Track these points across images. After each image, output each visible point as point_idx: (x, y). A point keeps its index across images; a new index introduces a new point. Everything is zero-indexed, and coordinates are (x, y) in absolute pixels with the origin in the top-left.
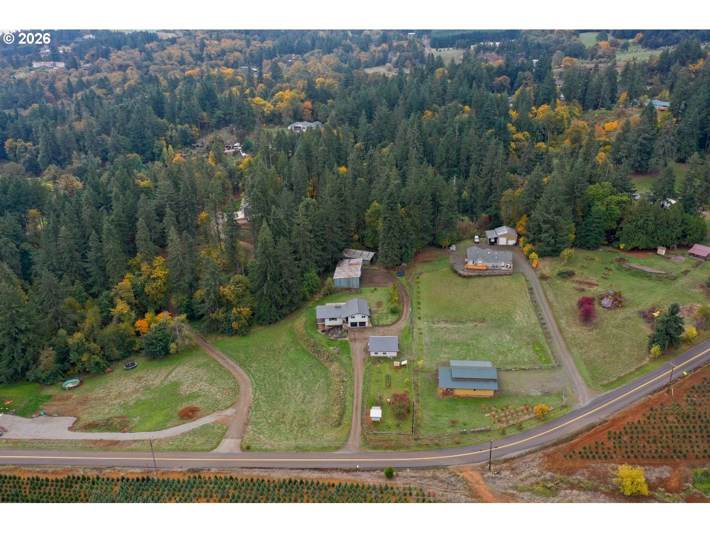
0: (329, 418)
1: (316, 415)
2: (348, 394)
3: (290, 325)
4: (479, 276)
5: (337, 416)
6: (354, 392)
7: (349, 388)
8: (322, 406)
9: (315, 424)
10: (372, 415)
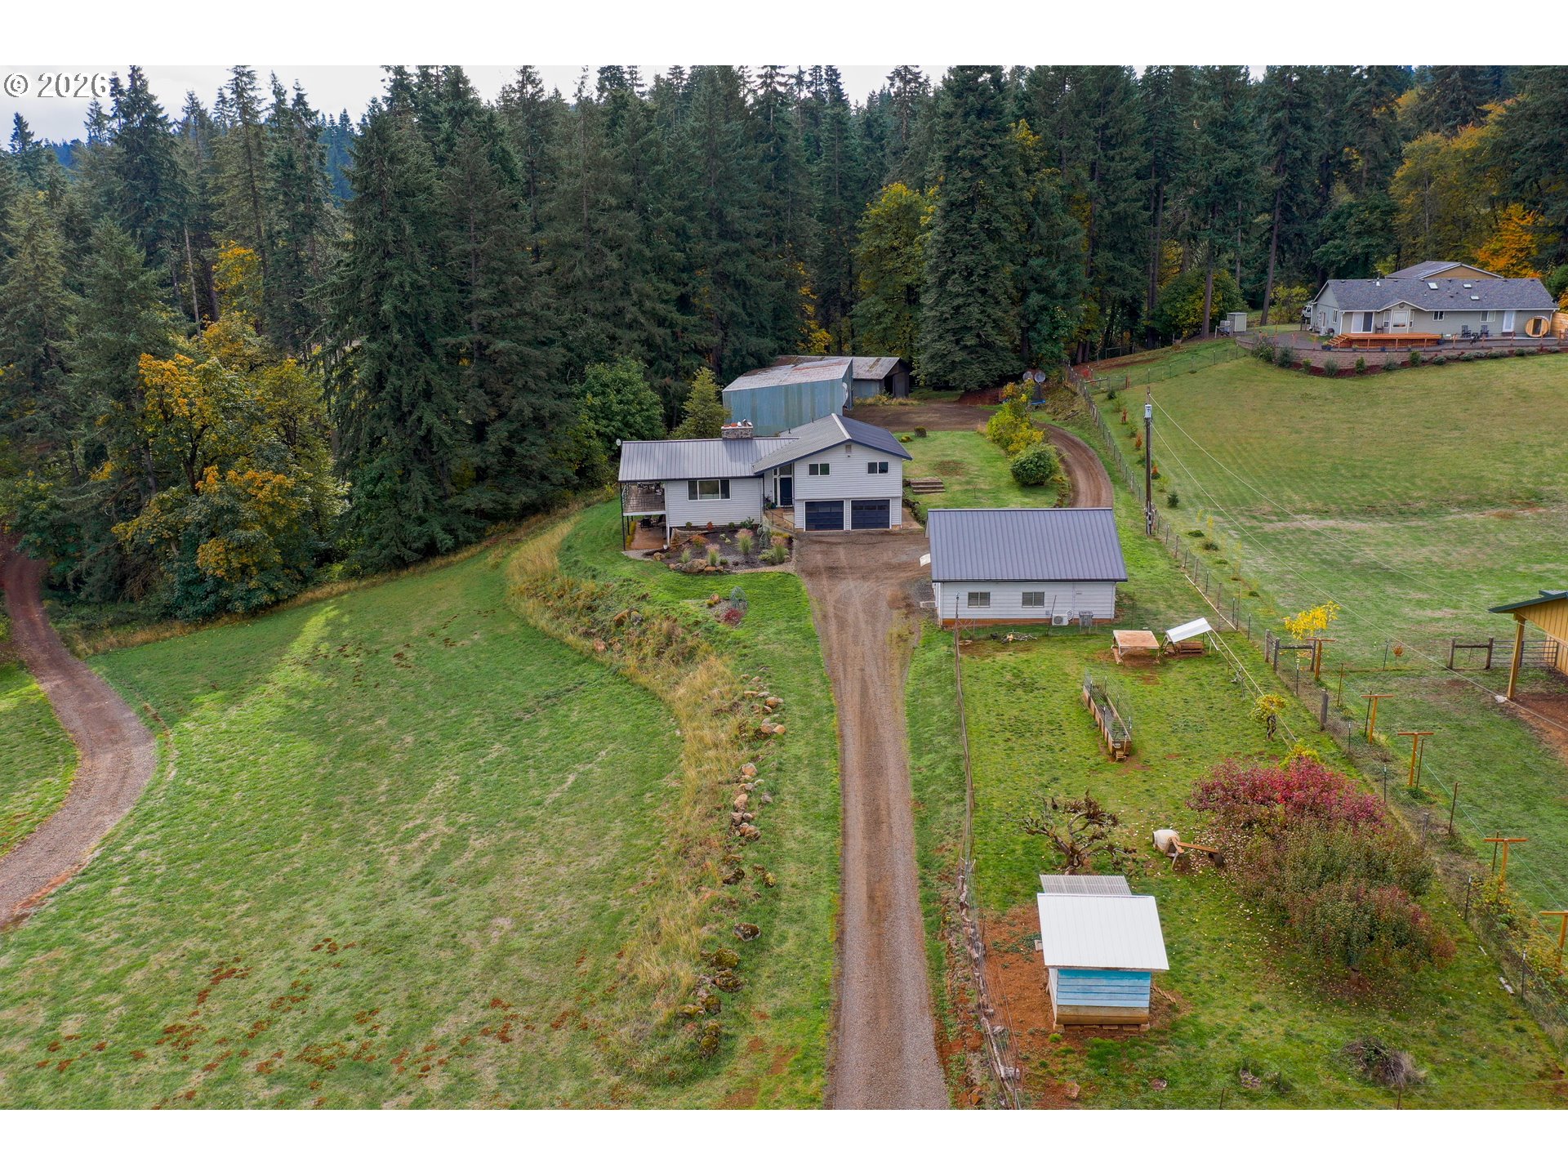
0: (609, 997)
1: (496, 966)
2: (792, 810)
3: (491, 559)
4: (1414, 363)
5: (686, 973)
6: (842, 793)
7: (803, 777)
8: (565, 901)
9: (465, 1047)
10: (1057, 949)
